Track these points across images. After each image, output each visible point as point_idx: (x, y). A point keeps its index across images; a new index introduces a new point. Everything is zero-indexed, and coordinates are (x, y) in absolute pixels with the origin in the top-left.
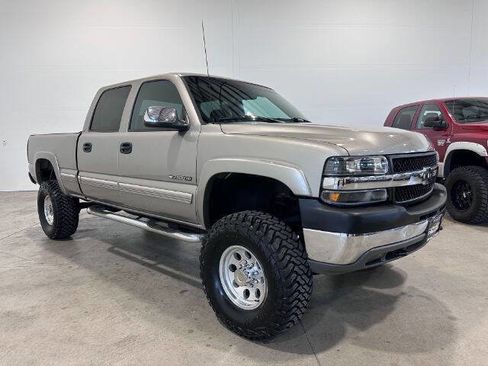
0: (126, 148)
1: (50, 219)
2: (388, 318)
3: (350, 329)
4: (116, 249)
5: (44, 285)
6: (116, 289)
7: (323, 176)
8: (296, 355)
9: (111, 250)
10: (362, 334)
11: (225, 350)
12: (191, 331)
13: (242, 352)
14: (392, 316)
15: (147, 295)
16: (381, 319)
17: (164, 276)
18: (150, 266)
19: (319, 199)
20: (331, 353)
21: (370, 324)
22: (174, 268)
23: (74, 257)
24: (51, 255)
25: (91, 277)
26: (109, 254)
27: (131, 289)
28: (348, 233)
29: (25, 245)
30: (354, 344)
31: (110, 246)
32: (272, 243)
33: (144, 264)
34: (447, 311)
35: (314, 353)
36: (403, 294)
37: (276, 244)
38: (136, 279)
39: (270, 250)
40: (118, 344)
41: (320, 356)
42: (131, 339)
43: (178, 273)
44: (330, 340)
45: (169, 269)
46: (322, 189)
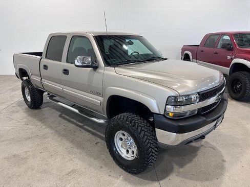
0: (66, 72)
1: (29, 98)
2: (194, 160)
3: (176, 167)
4: (63, 115)
5: (29, 138)
6: (64, 141)
7: (166, 105)
8: (150, 182)
9: (60, 116)
10: (181, 170)
11: (118, 178)
12: (101, 167)
13: (125, 179)
14: (196, 159)
15: (79, 145)
16: (190, 161)
17: (87, 133)
18: (80, 126)
19: (164, 115)
20: (166, 180)
21: (185, 164)
22: (92, 128)
23: (42, 120)
24: (31, 119)
25: (52, 133)
26: (60, 118)
27: (72, 142)
28: (177, 133)
29: (17, 112)
30: (177, 175)
31: (60, 113)
32: (140, 134)
33: (78, 125)
34: (222, 156)
35: (158, 180)
36: (202, 146)
37: (142, 135)
38: (74, 135)
39: (139, 137)
40: (68, 174)
41: (161, 182)
42: (73, 171)
43: (94, 131)
44: (166, 173)
45: (90, 129)
46: (165, 110)
